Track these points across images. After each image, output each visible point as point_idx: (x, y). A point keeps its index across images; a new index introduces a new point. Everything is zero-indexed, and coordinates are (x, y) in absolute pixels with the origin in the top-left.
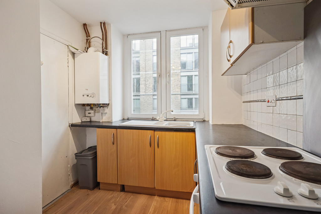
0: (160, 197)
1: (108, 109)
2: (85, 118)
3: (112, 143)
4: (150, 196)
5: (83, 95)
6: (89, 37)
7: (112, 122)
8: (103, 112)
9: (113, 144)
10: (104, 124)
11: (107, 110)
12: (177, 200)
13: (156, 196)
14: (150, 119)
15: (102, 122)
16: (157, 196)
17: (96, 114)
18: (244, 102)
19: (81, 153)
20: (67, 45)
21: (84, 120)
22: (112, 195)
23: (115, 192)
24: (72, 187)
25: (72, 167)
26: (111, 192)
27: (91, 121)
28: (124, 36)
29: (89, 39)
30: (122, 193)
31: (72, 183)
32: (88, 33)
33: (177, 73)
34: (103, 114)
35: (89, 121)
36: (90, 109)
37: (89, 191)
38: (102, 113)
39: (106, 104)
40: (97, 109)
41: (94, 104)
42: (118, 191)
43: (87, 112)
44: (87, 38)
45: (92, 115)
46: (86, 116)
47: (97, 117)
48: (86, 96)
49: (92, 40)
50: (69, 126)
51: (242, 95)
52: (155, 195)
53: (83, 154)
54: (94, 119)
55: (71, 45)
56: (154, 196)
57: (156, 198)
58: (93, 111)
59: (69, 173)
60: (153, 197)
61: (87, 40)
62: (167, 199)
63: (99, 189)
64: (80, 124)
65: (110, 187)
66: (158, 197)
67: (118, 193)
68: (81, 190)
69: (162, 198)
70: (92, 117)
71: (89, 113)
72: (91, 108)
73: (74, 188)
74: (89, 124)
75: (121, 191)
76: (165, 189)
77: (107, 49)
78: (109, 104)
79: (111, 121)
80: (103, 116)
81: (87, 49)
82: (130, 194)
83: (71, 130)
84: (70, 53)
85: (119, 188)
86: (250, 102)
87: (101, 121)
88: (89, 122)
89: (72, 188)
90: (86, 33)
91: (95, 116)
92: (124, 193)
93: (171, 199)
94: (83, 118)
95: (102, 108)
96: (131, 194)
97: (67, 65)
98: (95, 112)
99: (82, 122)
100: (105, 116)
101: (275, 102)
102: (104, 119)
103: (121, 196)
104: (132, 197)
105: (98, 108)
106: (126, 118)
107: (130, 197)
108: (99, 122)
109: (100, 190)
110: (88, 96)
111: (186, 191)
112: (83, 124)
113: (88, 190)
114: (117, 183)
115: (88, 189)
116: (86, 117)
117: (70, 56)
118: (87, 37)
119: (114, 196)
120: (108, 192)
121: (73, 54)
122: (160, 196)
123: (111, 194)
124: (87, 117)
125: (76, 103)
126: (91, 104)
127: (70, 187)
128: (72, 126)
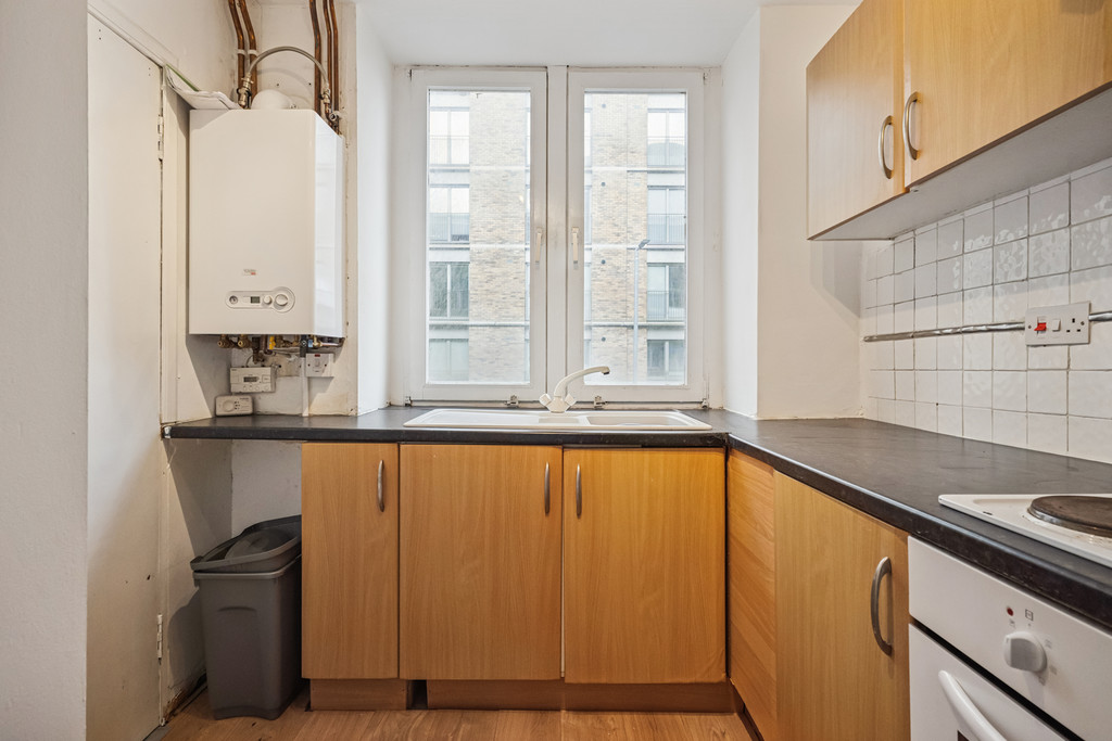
0: (582, 716)
1: (339, 360)
2: (228, 401)
3: (374, 506)
4: (539, 714)
5: (233, 298)
6: (253, 45)
7: (356, 417)
8: (318, 375)
9: (382, 508)
10: (318, 424)
11: (333, 366)
12: (650, 717)
13: (563, 712)
14: (502, 405)
15: (310, 417)
16: (568, 710)
17: (282, 383)
18: (870, 339)
19: (221, 556)
20: (160, 63)
21: (227, 406)
22: (377, 732)
23: (383, 717)
24: (171, 715)
25: (172, 620)
26: (367, 717)
27: (254, 415)
28: (394, 67)
29: (252, 57)
30: (418, 717)
31: (173, 695)
32: (250, 29)
33: (515, 254)
34: (314, 382)
35: (250, 411)
36: (251, 362)
37: (259, 722)
38: (309, 378)
39: (331, 340)
40: (284, 361)
41: (281, 337)
42: (398, 710)
43: (238, 376)
44: (242, 52)
45: (263, 385)
46: (234, 388)
47: (283, 395)
48: (244, 302)
49: (265, 64)
50: (163, 435)
51: (859, 316)
52: (558, 710)
53: (231, 559)
54: (268, 405)
55: (175, 65)
56: (557, 713)
57: (566, 719)
58: (267, 371)
59: (160, 651)
60: (551, 715)
61: (242, 58)
62: (612, 719)
63: (308, 708)
64: (206, 424)
65: (358, 697)
66: (571, 714)
67: (399, 716)
68: (220, 722)
69: (590, 719)
70: (263, 397)
71: (246, 380)
72: (260, 359)
73: (182, 718)
74: (246, 424)
75: (409, 707)
76: (604, 680)
77: (336, 108)
78: (341, 340)
79: (353, 413)
80: (314, 389)
81: (244, 97)
82: (452, 717)
83: (169, 451)
84: (170, 101)
85: (402, 696)
86: (915, 335)
87: (305, 414)
88: (250, 419)
89: (174, 721)
90: (239, 28)
91: (277, 392)
92: (425, 713)
93: (627, 717)
94: (221, 401)
95: (310, 357)
96: (458, 714)
97: (156, 154)
98: (275, 375)
99: (216, 417)
100: (324, 392)
101: (1085, 328)
102: (320, 405)
103: (417, 730)
104: (465, 727)
105: (289, 356)
106: (400, 400)
107: (457, 730)
108: (299, 416)
109: (314, 715)
110: (255, 300)
111: (688, 681)
112: (220, 423)
113: (252, 720)
114: (396, 676)
115: (255, 716)
116: (230, 393)
117: (171, 117)
118: (242, 45)
119: (383, 733)
120: (354, 716)
121: (185, 109)
122: (579, 709)
123: (371, 727)
124: (240, 393)
125: (191, 332)
126: (267, 337)
127: (161, 714)
128: (179, 433)
